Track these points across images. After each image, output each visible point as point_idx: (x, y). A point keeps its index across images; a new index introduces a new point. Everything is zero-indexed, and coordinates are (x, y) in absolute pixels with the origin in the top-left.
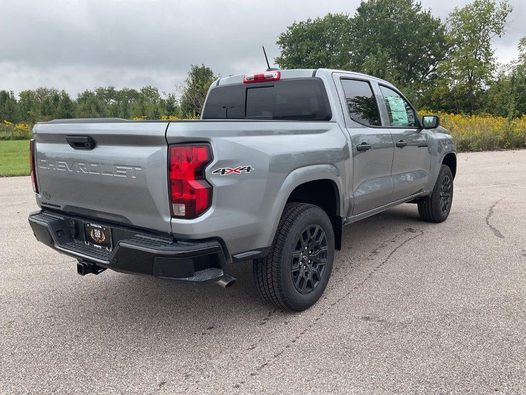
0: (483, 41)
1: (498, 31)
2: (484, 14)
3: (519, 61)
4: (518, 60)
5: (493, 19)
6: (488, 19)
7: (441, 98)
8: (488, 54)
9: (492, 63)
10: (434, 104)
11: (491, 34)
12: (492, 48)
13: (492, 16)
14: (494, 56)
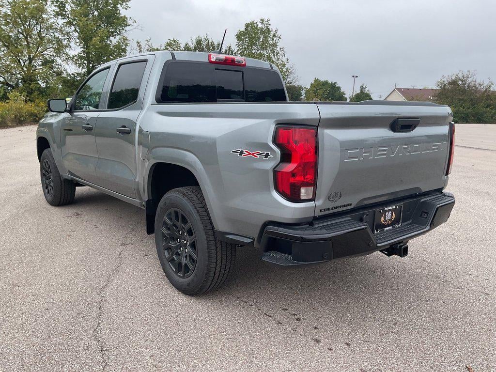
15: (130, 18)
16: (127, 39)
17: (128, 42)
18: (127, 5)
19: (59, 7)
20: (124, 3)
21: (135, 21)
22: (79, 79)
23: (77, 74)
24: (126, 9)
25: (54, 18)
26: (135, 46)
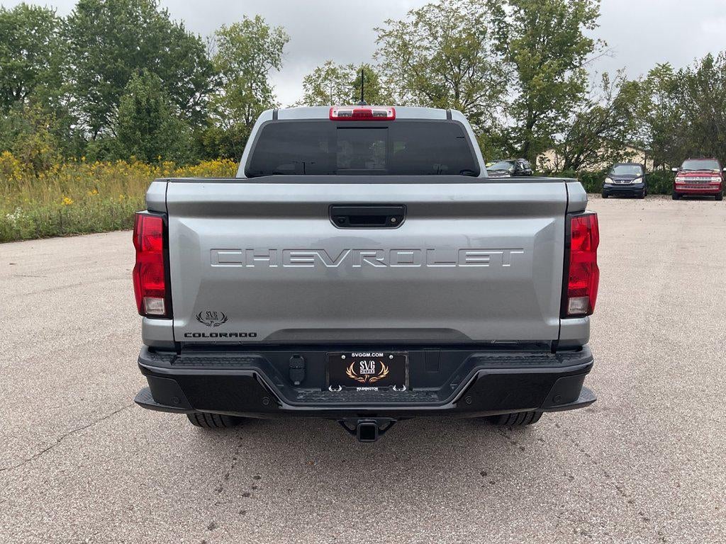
0: (258, 73)
1: (275, 63)
2: (257, 39)
3: (305, 103)
4: (304, 101)
5: (268, 47)
6: (263, 46)
7: (217, 142)
8: (266, 91)
9: (272, 101)
10: (208, 150)
11: (268, 66)
12: (270, 82)
13: (267, 44)
14: (273, 94)
15: (599, 40)
16: (584, 73)
17: (586, 77)
18: (594, 22)
19: (499, 39)
20: (590, 21)
21: (606, 44)
22: (513, 135)
23: (512, 128)
24: (593, 29)
25: (493, 55)
26: (599, 80)
